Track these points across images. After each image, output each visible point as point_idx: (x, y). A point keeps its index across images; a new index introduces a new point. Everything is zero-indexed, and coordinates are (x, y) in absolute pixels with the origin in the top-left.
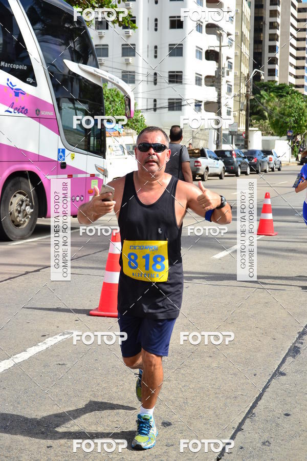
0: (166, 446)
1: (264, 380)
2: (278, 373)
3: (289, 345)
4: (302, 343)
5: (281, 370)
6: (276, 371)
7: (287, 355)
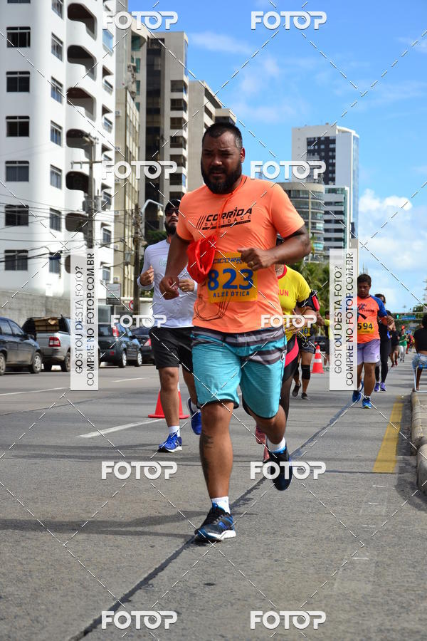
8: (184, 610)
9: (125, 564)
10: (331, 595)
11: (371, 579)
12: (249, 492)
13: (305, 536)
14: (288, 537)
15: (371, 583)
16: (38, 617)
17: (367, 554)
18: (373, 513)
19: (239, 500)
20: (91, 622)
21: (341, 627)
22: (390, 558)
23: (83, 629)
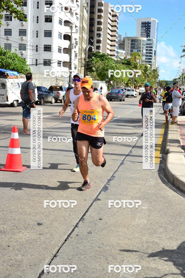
0: (39, 234)
1: (90, 202)
2: (97, 199)
3: (103, 185)
4: (109, 185)
5: (99, 198)
6: (96, 198)
7: (102, 190)
8: (93, 231)
9: (77, 209)
10: (134, 225)
11: (147, 218)
12: (115, 173)
13: (129, 196)
14: (124, 196)
15: (146, 220)
16: (52, 234)
17: (147, 205)
18: (150, 185)
19: (111, 177)
20: (67, 236)
21: (136, 241)
22: (153, 208)
23: (65, 239)
